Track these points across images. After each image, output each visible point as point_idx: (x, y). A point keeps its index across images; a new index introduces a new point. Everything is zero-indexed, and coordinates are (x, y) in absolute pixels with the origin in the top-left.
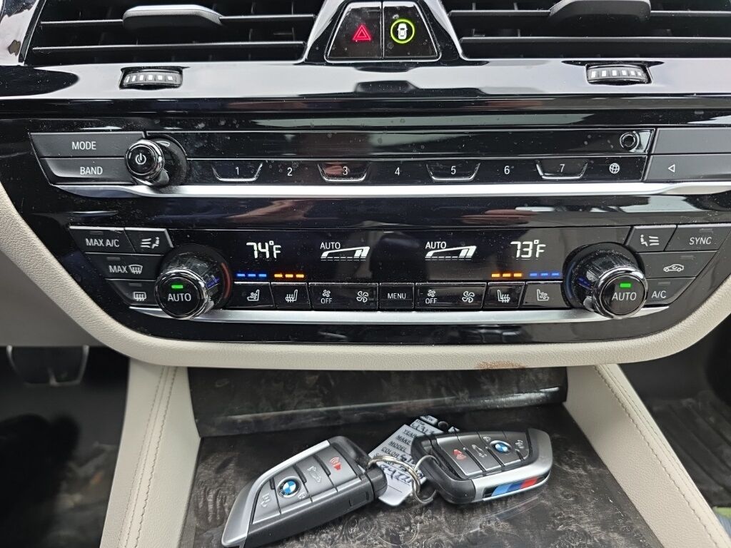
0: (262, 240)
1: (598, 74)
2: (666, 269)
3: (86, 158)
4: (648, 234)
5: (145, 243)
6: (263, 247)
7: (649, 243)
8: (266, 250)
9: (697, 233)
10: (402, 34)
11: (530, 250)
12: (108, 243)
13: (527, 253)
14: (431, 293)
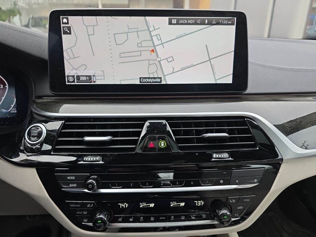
0: (123, 203)
1: (216, 156)
2: (238, 208)
3: (72, 182)
4: (232, 199)
5: (89, 206)
6: (123, 205)
7: (232, 202)
8: (124, 206)
9: (245, 198)
10: (163, 145)
11: (200, 203)
12: (77, 206)
13: (199, 204)
14: (172, 217)
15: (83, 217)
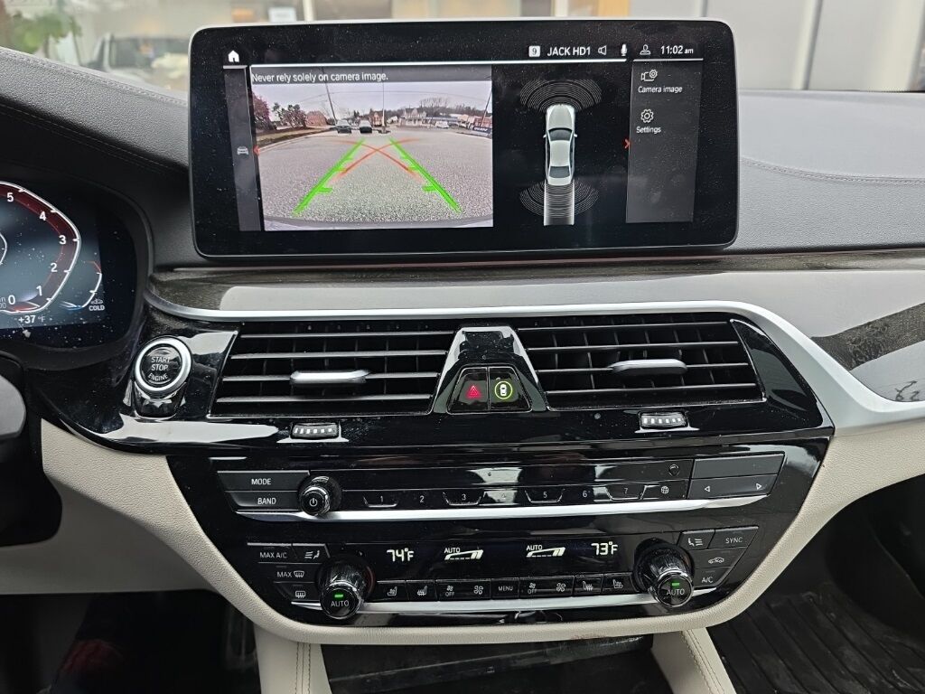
0: (399, 548)
1: (649, 422)
2: (711, 562)
3: (263, 491)
4: (693, 537)
5: (308, 555)
6: (400, 553)
7: (695, 544)
8: (402, 556)
9: (731, 535)
10: (503, 392)
11: (606, 549)
12: (278, 556)
13: (604, 551)
14: (532, 585)
15: (293, 585)
